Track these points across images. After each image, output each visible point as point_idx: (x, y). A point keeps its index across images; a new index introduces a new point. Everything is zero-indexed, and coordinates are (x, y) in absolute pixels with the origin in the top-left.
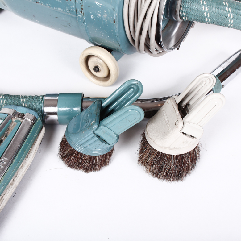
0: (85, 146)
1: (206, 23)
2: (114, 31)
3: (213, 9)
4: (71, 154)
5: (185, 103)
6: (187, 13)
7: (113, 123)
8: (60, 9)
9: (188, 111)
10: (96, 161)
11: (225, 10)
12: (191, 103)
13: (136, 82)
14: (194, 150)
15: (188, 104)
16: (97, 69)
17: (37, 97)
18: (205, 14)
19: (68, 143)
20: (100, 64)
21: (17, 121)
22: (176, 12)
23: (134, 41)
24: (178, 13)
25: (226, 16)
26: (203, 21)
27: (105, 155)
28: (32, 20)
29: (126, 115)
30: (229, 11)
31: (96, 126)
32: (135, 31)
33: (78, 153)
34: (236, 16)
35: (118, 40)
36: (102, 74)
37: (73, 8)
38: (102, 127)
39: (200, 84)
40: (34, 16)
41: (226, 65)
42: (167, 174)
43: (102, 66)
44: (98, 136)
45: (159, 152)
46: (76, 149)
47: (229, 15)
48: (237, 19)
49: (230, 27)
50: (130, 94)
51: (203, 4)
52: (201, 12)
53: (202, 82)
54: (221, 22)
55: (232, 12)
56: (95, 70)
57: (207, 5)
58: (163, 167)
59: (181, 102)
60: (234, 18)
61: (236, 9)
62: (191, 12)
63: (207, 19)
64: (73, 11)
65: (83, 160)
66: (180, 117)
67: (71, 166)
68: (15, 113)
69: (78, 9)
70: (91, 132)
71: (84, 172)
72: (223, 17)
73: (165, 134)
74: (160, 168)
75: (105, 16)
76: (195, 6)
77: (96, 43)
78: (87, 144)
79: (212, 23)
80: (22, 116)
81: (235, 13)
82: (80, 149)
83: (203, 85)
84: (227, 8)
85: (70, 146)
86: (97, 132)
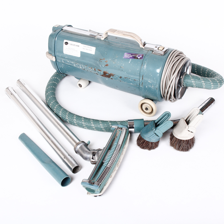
0: (150, 138)
1: (194, 87)
2: (156, 92)
3: (197, 82)
4: (144, 142)
5: (188, 120)
6: (186, 84)
7: (161, 128)
8: (132, 84)
9: (189, 123)
10: (154, 145)
11: (201, 82)
12: (190, 120)
13: (168, 112)
14: (193, 138)
15: (189, 120)
16: (147, 109)
17: (125, 121)
18: (193, 84)
19: (142, 138)
20: (148, 107)
21: (120, 131)
22: (181, 84)
23: (164, 96)
24: (182, 84)
25: (202, 84)
26: (192, 86)
27: (157, 142)
28: (115, 88)
29: (167, 124)
30: (203, 82)
31: (155, 130)
32: (165, 93)
33: (147, 141)
34: (206, 84)
35: (158, 96)
36: (149, 111)
37: (138, 84)
38: (157, 130)
39: (193, 112)
40: (117, 87)
41: (203, 105)
42: (182, 149)
43: (149, 108)
44: (155, 134)
45: (179, 139)
46: (146, 139)
47: (203, 84)
48: (207, 85)
49: (204, 88)
50: (166, 117)
51: (192, 80)
52: (192, 83)
53: (194, 111)
54: (200, 87)
55: (204, 83)
56: (146, 109)
57: (194, 80)
58: (181, 145)
59: (186, 119)
60: (205, 85)
61: (206, 81)
62: (188, 83)
63: (194, 86)
64: (138, 85)
65: (148, 144)
66: (187, 125)
67: (143, 148)
68: (118, 128)
69: (140, 84)
70: (153, 132)
71: (148, 150)
72: (201, 85)
73: (181, 132)
74: (180, 147)
75: (153, 86)
76: (189, 81)
77: (146, 98)
78: (151, 137)
79: (196, 87)
80: (121, 129)
81: (206, 83)
82: (147, 140)
83: (195, 112)
84: (202, 81)
85: (143, 139)
86: (155, 132)
